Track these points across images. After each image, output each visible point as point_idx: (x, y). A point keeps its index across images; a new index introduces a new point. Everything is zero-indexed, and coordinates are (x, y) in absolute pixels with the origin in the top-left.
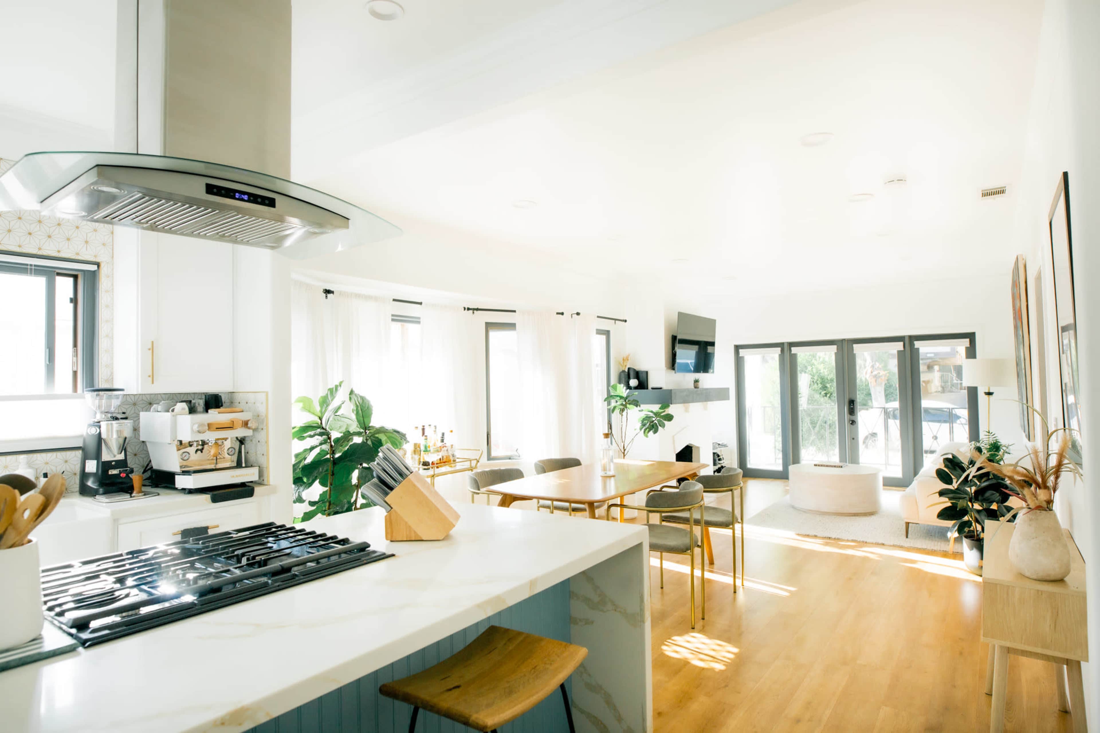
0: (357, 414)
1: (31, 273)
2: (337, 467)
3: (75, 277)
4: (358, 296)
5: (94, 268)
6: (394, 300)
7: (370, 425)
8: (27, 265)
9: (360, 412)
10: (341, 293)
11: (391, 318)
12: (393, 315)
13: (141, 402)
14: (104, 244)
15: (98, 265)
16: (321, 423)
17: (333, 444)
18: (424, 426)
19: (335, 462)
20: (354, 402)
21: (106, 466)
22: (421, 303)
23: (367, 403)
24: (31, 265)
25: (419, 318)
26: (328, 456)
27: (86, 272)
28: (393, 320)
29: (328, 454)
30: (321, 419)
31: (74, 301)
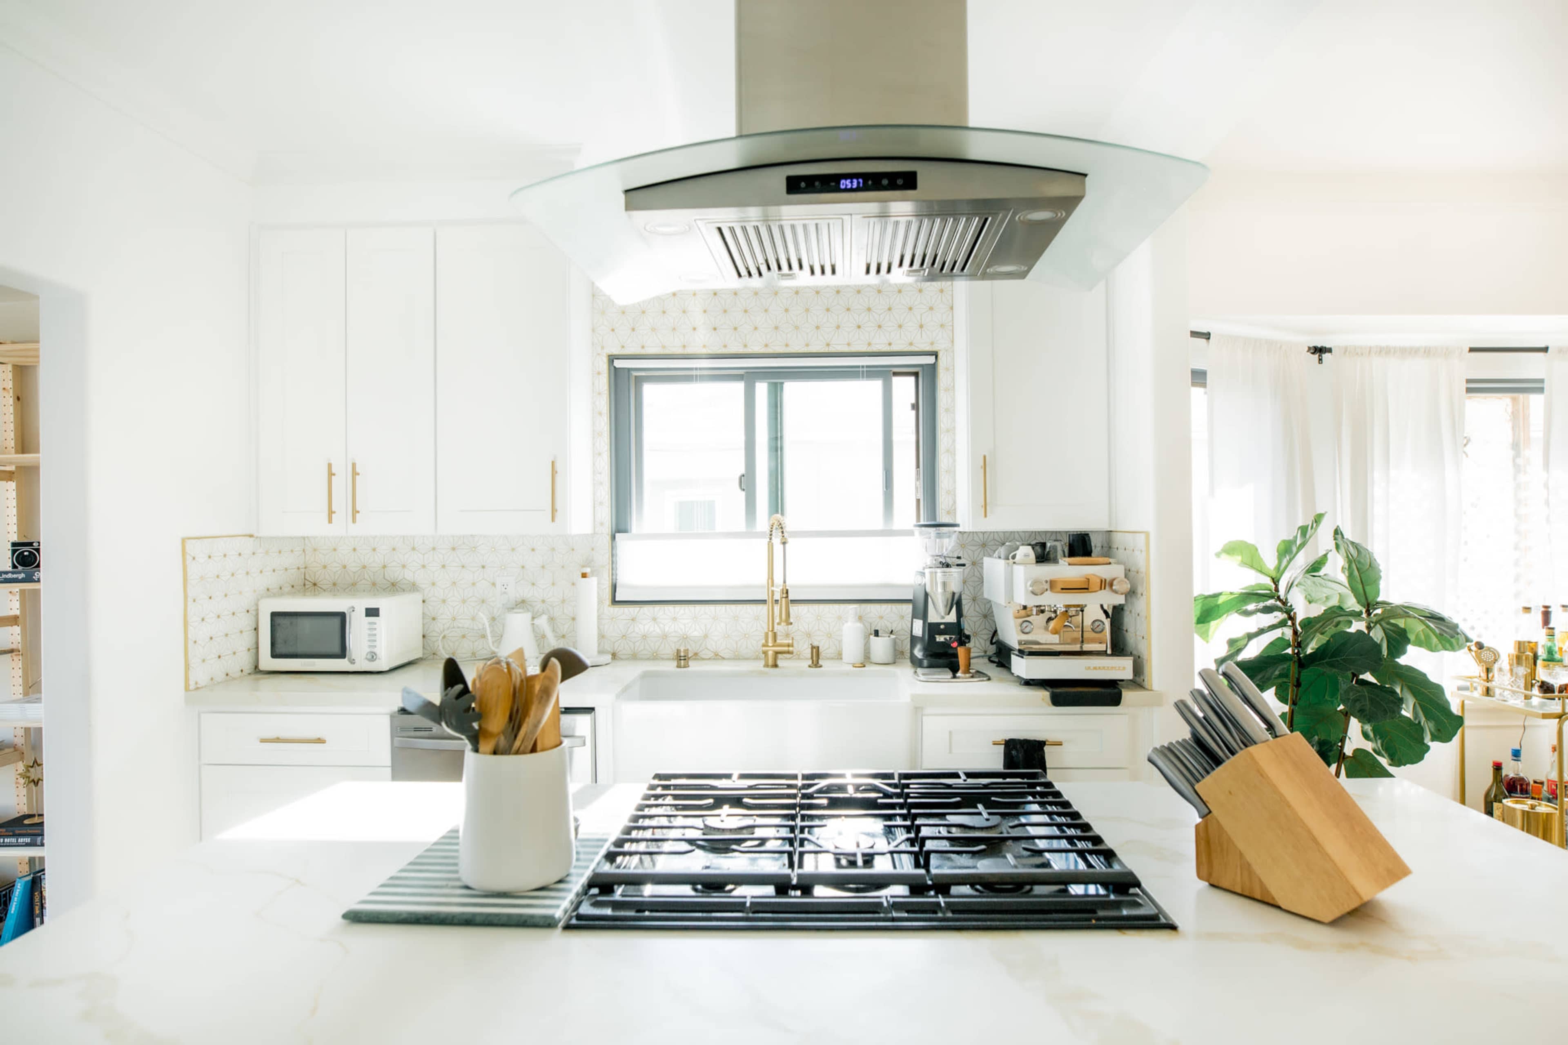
0: (1351, 577)
1: (863, 377)
2: (1305, 673)
3: (916, 375)
4: (1385, 351)
5: (931, 360)
6: (1472, 350)
7: (1379, 599)
8: (858, 367)
9: (1356, 573)
10: (1345, 350)
11: (1464, 386)
12: (1468, 381)
13: (992, 543)
14: (942, 326)
15: (935, 354)
16: (1277, 590)
17: (1299, 629)
18: (1547, 607)
19: (1303, 663)
20: (1345, 555)
21: (933, 629)
22: (1545, 350)
23: (1368, 556)
24: (863, 367)
25: (1542, 381)
26: (1289, 651)
27: (925, 367)
28: (1469, 390)
29: (1289, 646)
30: (1276, 582)
31: (915, 407)
